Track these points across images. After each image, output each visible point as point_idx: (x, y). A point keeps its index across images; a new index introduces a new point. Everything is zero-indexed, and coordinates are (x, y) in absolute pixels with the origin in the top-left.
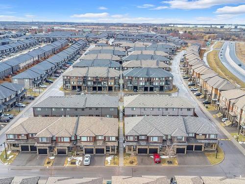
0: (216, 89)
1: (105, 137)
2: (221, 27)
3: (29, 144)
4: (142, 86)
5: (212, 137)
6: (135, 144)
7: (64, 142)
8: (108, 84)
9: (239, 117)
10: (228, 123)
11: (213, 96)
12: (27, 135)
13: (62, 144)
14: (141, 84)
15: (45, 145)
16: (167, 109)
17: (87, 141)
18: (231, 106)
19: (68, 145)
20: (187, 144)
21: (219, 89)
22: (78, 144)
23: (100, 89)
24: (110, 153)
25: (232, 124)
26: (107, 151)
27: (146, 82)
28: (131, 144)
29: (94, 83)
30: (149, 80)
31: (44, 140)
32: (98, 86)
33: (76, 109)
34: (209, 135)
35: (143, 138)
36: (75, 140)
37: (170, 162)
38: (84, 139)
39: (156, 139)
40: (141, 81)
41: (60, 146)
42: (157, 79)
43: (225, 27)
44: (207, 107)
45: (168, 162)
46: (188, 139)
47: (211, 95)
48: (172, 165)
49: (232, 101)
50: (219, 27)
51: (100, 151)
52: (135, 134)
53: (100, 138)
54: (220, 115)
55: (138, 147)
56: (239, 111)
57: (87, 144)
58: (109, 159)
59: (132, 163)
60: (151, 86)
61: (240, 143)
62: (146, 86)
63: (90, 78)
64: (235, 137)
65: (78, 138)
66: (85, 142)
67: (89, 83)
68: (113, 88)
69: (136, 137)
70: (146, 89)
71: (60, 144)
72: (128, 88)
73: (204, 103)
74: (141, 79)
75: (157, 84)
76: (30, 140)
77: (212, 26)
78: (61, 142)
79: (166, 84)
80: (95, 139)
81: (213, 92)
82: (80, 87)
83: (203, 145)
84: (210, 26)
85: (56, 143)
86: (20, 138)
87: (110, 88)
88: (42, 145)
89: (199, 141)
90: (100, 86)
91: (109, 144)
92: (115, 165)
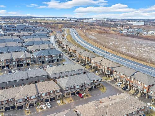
0: (88, 58)
1: (54, 91)
2: (63, 19)
3: (10, 105)
4: (47, 61)
5: (100, 80)
6: (69, 91)
7: (32, 99)
8: (26, 62)
9: (104, 70)
10: (99, 73)
11: (86, 61)
12: (8, 101)
13: (31, 101)
14: (47, 59)
15: (21, 103)
16: (72, 71)
17: (45, 96)
18: (99, 65)
19: (36, 100)
20: (91, 86)
21: (89, 57)
22: (41, 98)
23: (22, 65)
24: (58, 98)
25: (101, 73)
26: (56, 98)
27: (49, 58)
28: (67, 92)
29: (17, 62)
30: (51, 57)
31: (21, 101)
32: (21, 64)
33: (23, 80)
34: (99, 80)
35: (72, 87)
36: (39, 97)
37: (87, 96)
38: (43, 95)
39: (78, 87)
40: (46, 58)
41: (31, 102)
42: (55, 56)
43: (65, 19)
44: (85, 67)
45: (86, 96)
46: (91, 84)
47: (85, 61)
48: (88, 97)
49: (99, 63)
50: (61, 19)
51: (52, 99)
52: (69, 86)
53: (52, 92)
54: (93, 70)
55: (71, 92)
56: (103, 67)
57: (46, 97)
58: (59, 102)
59: (71, 101)
60: (52, 60)
61: (108, 81)
62: (49, 60)
63: (14, 60)
64: (105, 79)
65: (40, 95)
66: (44, 96)
67: (14, 63)
68: (30, 64)
69: (69, 88)
70: (49, 62)
71: (30, 101)
72: (38, 63)
73: (83, 65)
74: (46, 56)
75: (55, 58)
76: (10, 103)
77: (58, 19)
78: (31, 99)
79: (60, 57)
80: (49, 94)
81: (87, 59)
82: (7, 66)
83: (97, 85)
84: (56, 19)
85: (28, 100)
86: (3, 103)
87: (28, 64)
88: (20, 104)
89: (95, 83)
90: (22, 63)
91: (57, 94)
92: (64, 104)
